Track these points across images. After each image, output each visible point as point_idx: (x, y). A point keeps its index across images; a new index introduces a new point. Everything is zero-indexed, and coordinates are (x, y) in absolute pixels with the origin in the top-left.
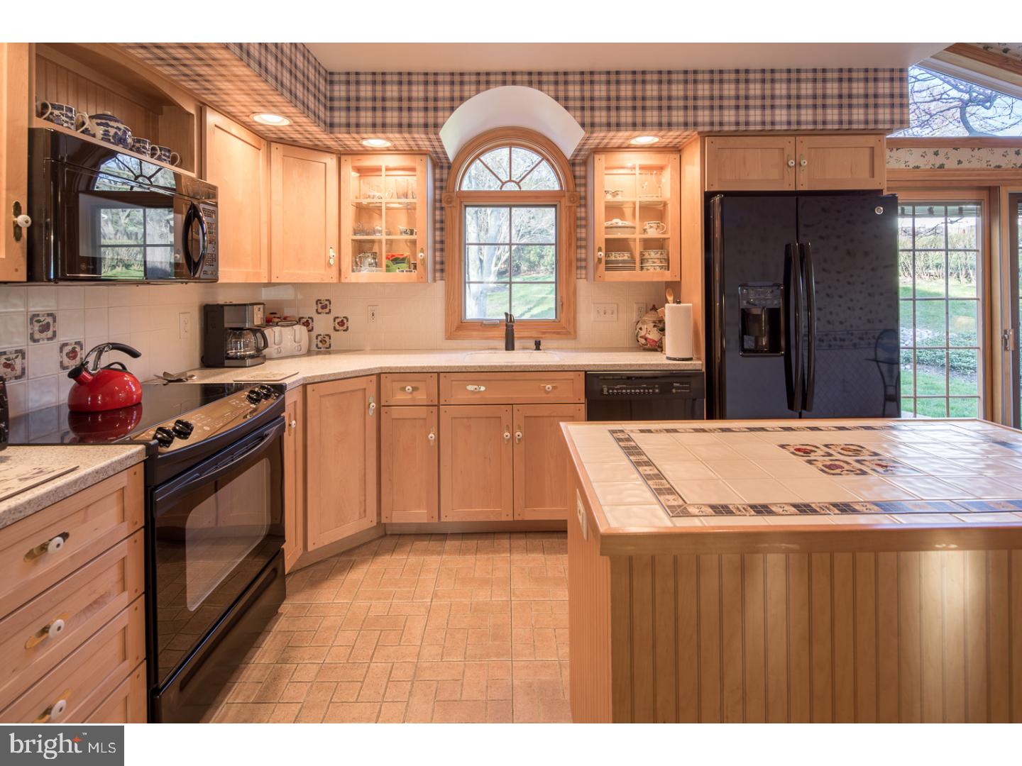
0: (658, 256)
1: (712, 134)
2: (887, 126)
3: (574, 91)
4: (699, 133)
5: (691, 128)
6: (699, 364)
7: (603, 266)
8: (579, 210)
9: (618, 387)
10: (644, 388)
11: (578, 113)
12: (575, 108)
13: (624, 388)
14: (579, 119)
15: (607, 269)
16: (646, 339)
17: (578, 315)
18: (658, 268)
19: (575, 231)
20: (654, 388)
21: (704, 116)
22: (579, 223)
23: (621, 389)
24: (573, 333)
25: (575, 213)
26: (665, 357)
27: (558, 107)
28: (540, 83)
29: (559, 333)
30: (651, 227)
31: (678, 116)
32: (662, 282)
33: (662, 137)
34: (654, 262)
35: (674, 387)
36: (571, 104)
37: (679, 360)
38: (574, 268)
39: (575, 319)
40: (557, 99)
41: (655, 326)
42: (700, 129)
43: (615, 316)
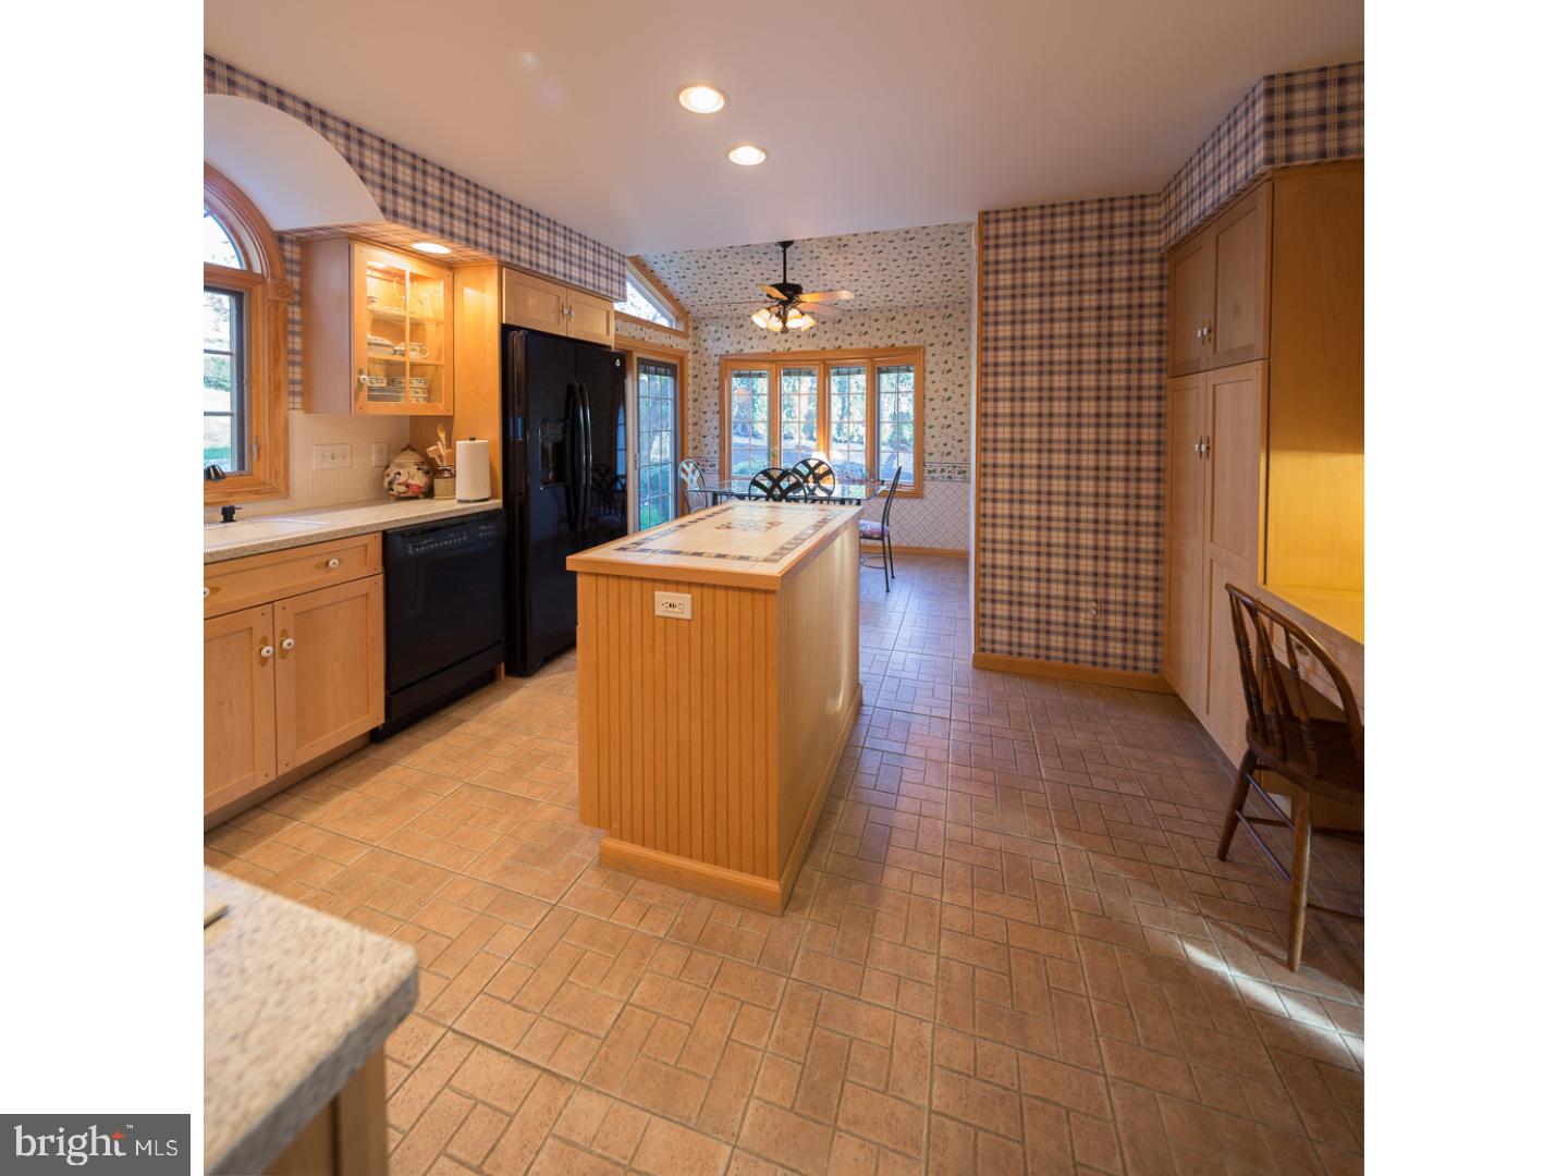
0: (422, 385)
1: (509, 266)
2: (617, 297)
3: (372, 159)
4: (499, 261)
5: (495, 254)
6: (497, 503)
7: (364, 394)
8: (290, 308)
9: (425, 542)
10: (452, 538)
11: (378, 192)
12: (373, 184)
13: (432, 543)
14: (379, 200)
15: (371, 398)
16: (408, 486)
17: (291, 462)
18: (422, 401)
19: (285, 340)
20: (462, 537)
21: (505, 245)
22: (290, 327)
23: (428, 544)
24: (283, 489)
25: (285, 312)
26: (455, 501)
27: (351, 173)
28: (324, 126)
29: (257, 492)
30: (413, 350)
31: (483, 237)
32: (406, 416)
33: (457, 251)
34: (416, 393)
35: (480, 531)
36: (368, 175)
37: (475, 501)
38: (284, 394)
39: (286, 468)
40: (349, 160)
41: (419, 469)
42: (503, 258)
43: (347, 461)
